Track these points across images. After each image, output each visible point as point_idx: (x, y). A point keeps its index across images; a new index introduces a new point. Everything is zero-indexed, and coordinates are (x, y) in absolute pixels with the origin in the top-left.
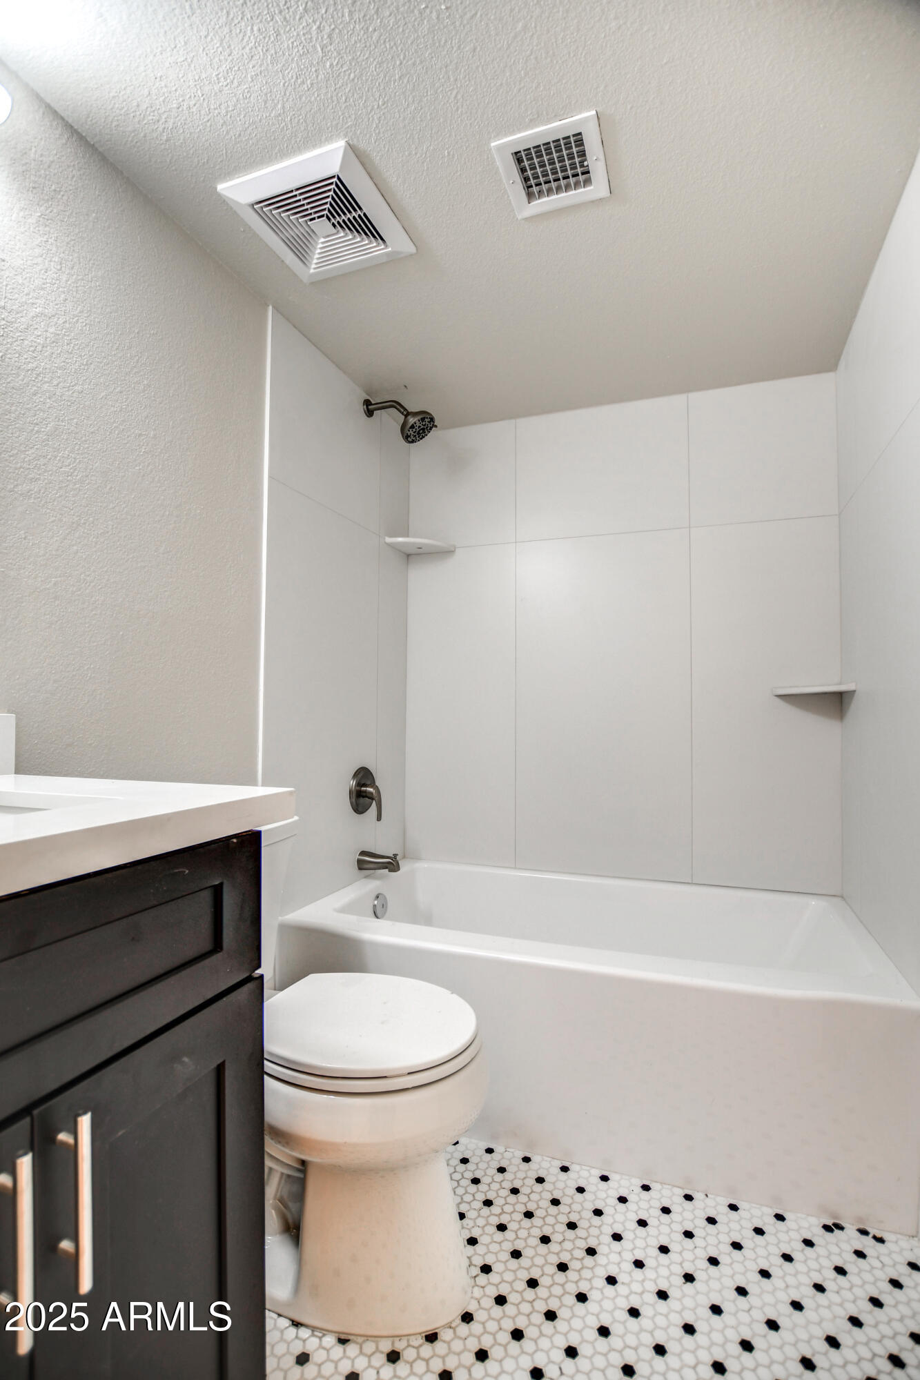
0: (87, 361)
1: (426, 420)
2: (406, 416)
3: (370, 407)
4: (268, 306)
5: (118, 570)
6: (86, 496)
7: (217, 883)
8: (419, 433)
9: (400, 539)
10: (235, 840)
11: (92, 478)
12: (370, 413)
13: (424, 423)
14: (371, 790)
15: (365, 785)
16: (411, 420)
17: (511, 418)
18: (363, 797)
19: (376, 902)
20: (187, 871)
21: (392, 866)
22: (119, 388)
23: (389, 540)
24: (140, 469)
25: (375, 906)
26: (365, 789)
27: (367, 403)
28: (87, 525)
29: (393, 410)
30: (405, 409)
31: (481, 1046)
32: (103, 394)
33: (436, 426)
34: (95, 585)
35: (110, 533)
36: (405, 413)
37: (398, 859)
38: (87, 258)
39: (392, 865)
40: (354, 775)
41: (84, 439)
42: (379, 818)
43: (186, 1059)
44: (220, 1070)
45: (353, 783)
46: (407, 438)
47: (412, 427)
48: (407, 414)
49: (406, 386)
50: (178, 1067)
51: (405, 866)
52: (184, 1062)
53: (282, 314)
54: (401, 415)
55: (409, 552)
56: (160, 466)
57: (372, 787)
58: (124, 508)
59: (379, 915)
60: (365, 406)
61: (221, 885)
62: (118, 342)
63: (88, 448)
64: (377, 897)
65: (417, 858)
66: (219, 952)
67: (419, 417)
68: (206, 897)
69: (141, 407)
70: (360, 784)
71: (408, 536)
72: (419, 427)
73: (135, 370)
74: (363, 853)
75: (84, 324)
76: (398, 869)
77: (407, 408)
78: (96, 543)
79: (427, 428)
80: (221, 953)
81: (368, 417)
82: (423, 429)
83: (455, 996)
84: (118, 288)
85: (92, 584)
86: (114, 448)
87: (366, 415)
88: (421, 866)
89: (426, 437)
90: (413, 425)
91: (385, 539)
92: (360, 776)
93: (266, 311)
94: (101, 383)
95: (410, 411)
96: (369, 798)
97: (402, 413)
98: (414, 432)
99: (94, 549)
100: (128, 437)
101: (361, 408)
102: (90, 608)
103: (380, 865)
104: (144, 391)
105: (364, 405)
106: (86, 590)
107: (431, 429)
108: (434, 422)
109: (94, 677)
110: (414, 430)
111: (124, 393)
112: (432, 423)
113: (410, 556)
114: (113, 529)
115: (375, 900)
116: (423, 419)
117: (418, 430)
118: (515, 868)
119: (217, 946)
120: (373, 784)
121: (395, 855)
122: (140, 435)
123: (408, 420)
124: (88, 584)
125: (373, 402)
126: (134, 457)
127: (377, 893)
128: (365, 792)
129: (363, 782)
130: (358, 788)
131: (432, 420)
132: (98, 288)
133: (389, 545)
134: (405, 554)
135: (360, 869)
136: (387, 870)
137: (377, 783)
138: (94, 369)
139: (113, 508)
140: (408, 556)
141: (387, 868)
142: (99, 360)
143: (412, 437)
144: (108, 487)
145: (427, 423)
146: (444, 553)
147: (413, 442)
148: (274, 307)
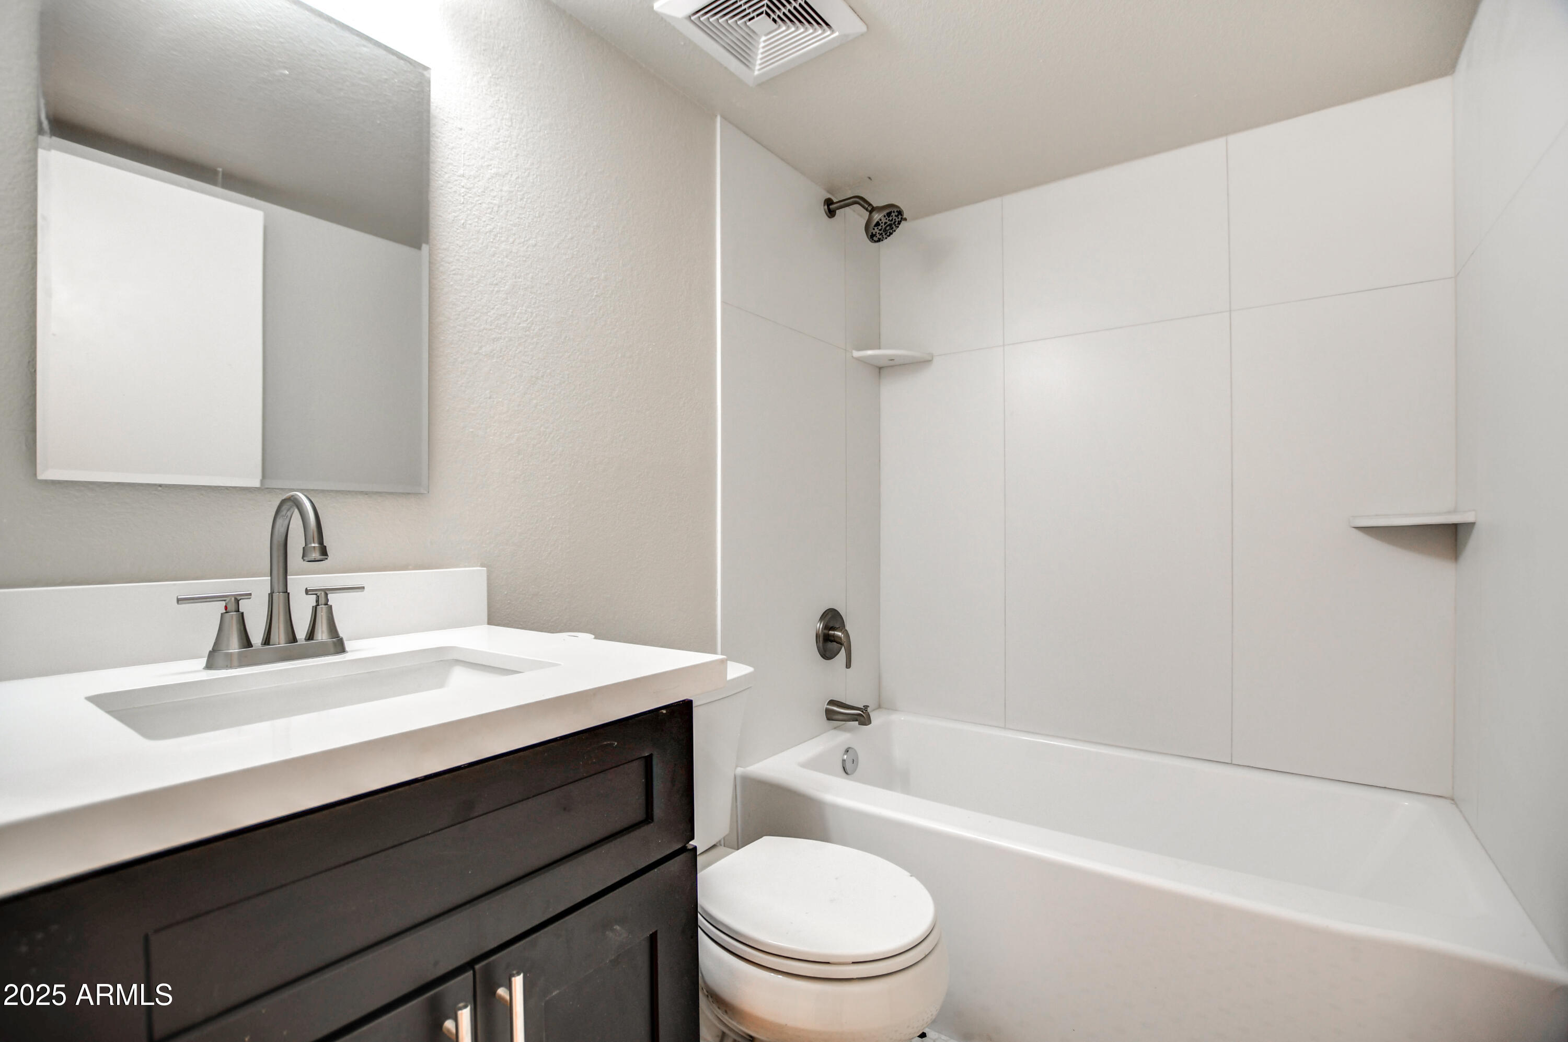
0: (540, 212)
1: (892, 214)
2: (871, 212)
3: (831, 207)
4: (716, 116)
5: (574, 419)
6: (543, 348)
7: (646, 755)
8: (885, 230)
9: (870, 352)
10: (664, 711)
11: (548, 330)
12: (831, 213)
13: (891, 218)
14: (840, 634)
15: (833, 629)
16: (877, 217)
17: (995, 197)
18: (832, 641)
19: (845, 757)
20: (616, 744)
21: (862, 719)
22: (570, 235)
23: (857, 354)
24: (592, 314)
25: (844, 761)
26: (833, 632)
27: (829, 202)
28: (545, 377)
29: (857, 207)
30: (870, 205)
31: (939, 938)
32: (555, 243)
33: (905, 219)
34: (554, 437)
35: (566, 382)
36: (870, 209)
37: (868, 711)
38: (535, 108)
39: (862, 717)
40: (822, 616)
41: (539, 292)
42: (848, 665)
43: (617, 927)
44: (653, 938)
45: (820, 626)
46: (872, 237)
47: (877, 224)
48: (872, 209)
49: (870, 178)
50: (609, 934)
51: (877, 718)
52: (616, 929)
53: (730, 122)
54: (865, 211)
55: (881, 364)
56: (612, 308)
57: (841, 631)
58: (578, 356)
59: (848, 771)
60: (826, 207)
61: (651, 756)
62: (567, 188)
63: (543, 300)
64: (847, 751)
65: (893, 709)
66: (651, 823)
67: (885, 213)
68: (636, 768)
69: (591, 250)
70: (828, 627)
71: (880, 348)
72: (886, 223)
73: (584, 213)
74: (832, 702)
75: (535, 176)
76: (870, 722)
77: (871, 203)
78: (554, 394)
79: (895, 222)
80: (652, 824)
81: (829, 217)
82: (890, 225)
83: (913, 878)
84: (565, 132)
85: (552, 436)
86: (568, 296)
87: (826, 213)
88: (895, 717)
89: (894, 233)
90: (878, 222)
91: (852, 352)
92: (827, 619)
93: (714, 123)
94: (553, 233)
95: (875, 206)
96: (837, 643)
97: (867, 210)
98: (880, 230)
99: (552, 401)
100: (580, 283)
101: (821, 210)
102: (550, 460)
103: (849, 716)
104: (594, 232)
105: (824, 205)
106: (545, 442)
107: (899, 223)
108: (902, 215)
109: (555, 527)
110: (880, 228)
111: (575, 239)
112: (900, 217)
113: (881, 370)
114: (568, 378)
115: (844, 754)
116: (889, 214)
117: (884, 227)
118: (1005, 728)
119: (648, 818)
120: (842, 627)
121: (866, 707)
122: (592, 279)
123: (873, 217)
124: (547, 436)
125: (835, 200)
126: (587, 302)
127: (846, 747)
128: (834, 636)
129: (831, 626)
130: (826, 632)
131: (900, 213)
132: (547, 136)
133: (859, 359)
134: (877, 367)
135: (828, 719)
136: (857, 722)
137: (847, 628)
138: (546, 220)
139: (569, 357)
140: (880, 368)
141: (857, 721)
142: (550, 210)
143: (878, 235)
144: (563, 337)
145: (894, 218)
146: (920, 364)
147: (879, 240)
148: (724, 117)
